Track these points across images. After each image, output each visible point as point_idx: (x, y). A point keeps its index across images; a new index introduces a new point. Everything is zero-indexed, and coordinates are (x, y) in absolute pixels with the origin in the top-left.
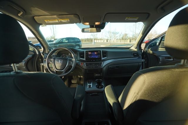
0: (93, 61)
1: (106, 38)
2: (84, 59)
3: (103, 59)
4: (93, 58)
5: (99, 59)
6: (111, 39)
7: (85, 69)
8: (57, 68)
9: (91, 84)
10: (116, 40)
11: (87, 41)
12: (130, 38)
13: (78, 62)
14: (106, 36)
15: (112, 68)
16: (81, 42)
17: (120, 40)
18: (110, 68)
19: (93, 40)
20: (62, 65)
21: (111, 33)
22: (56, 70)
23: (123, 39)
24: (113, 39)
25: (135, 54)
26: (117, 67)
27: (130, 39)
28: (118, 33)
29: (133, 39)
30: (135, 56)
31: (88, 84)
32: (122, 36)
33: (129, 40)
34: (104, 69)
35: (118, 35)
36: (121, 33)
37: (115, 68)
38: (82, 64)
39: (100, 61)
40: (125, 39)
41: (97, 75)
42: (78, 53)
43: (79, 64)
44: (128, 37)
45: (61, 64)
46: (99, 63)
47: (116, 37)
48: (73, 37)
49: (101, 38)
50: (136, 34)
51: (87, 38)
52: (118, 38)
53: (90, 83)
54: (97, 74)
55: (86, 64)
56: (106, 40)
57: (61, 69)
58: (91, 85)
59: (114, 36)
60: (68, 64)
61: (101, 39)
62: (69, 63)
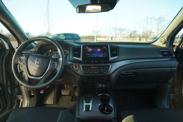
0: (94, 63)
1: (111, 36)
2: (80, 59)
3: (111, 59)
4: (94, 57)
5: (106, 60)
6: (117, 37)
7: (81, 76)
8: (31, 73)
9: (91, 104)
10: (123, 37)
11: (88, 38)
12: (139, 35)
13: (70, 63)
14: (110, 33)
15: (126, 75)
16: (80, 38)
17: (128, 38)
18: (123, 75)
19: (96, 38)
20: (39, 68)
21: (117, 30)
22: (29, 77)
23: (130, 36)
24: (119, 37)
25: (166, 52)
26: (134, 73)
27: (140, 37)
28: (125, 30)
29: (143, 37)
30: (165, 56)
31: (85, 104)
32: (129, 34)
33: (138, 38)
34: (114, 75)
35: (125, 32)
36: (128, 30)
37: (130, 74)
38: (76, 67)
39: (106, 63)
40: (133, 36)
41: (101, 85)
42: (71, 48)
43: (71, 66)
44: (136, 34)
45: (38, 66)
46: (104, 66)
47: (122, 34)
48: (72, 33)
49: (104, 35)
50: (148, 31)
51: (88, 35)
52: (125, 35)
53: (89, 102)
54: (100, 83)
55: (83, 67)
56: (111, 38)
57: (38, 75)
58: (89, 106)
59: (120, 33)
60: (51, 67)
61: (104, 37)
62: (53, 65)
